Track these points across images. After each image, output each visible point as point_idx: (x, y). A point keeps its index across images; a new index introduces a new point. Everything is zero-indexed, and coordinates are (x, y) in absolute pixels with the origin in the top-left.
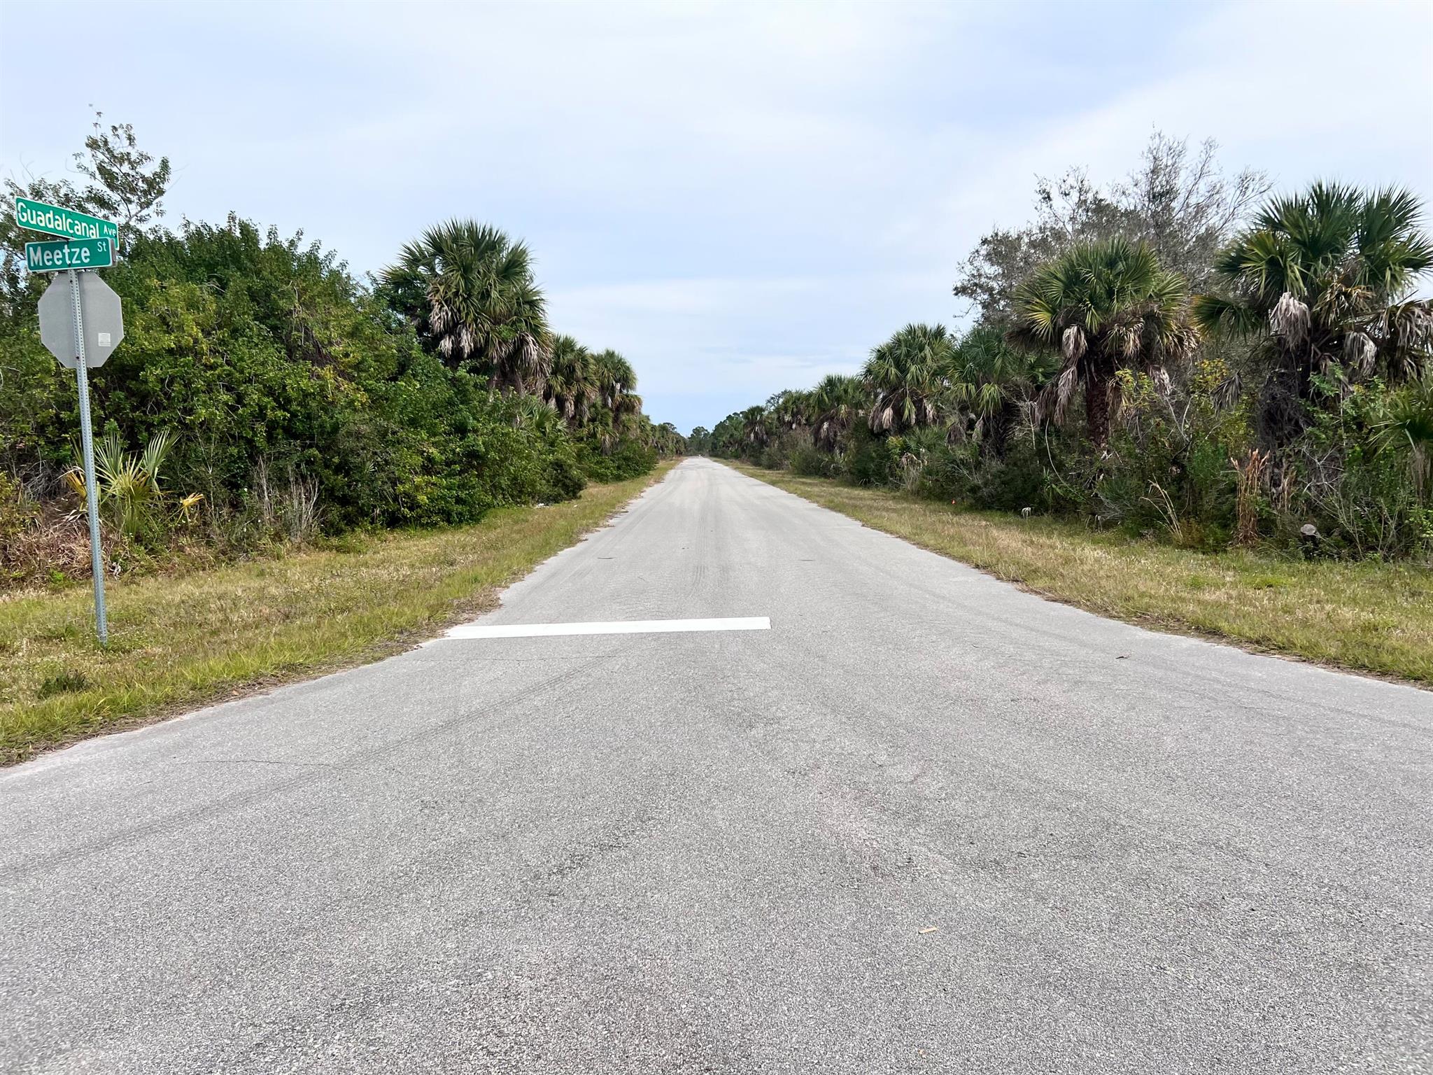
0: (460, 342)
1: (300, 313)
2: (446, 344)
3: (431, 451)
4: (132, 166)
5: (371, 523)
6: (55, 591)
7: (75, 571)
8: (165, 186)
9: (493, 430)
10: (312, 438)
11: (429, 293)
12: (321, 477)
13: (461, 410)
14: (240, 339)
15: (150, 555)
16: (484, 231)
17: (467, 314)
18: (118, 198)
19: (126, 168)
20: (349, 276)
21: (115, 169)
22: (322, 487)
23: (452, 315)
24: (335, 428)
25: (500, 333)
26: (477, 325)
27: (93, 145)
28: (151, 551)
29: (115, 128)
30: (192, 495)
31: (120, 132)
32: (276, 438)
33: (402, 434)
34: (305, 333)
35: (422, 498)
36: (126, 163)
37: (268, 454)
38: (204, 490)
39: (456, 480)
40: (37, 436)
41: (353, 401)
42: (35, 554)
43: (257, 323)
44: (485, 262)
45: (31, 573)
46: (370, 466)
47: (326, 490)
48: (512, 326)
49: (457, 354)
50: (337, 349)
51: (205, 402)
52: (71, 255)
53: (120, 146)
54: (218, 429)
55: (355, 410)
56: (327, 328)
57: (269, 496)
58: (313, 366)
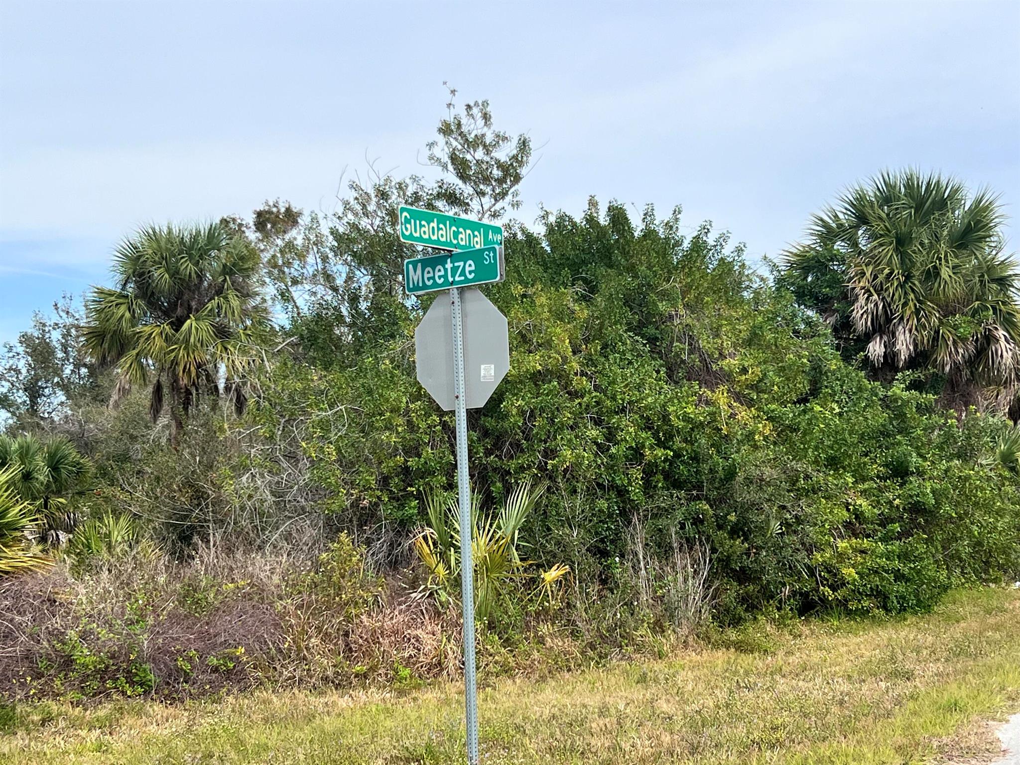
0: (894, 344)
1: (683, 317)
2: (876, 349)
3: (858, 502)
4: (487, 150)
5: (779, 609)
6: (401, 693)
7: (422, 667)
8: (523, 171)
9: (946, 471)
10: (699, 487)
11: (851, 279)
12: (713, 541)
13: (899, 443)
14: (611, 357)
15: (505, 648)
16: (928, 184)
17: (905, 304)
18: (471, 191)
19: (480, 154)
20: (744, 264)
21: (468, 157)
22: (715, 556)
23: (884, 306)
24: (731, 474)
25: (956, 327)
26: (919, 320)
27: (445, 130)
28: (507, 642)
29: (469, 107)
30: (555, 567)
31: (475, 111)
32: (656, 486)
33: (819, 478)
34: (690, 344)
35: (849, 572)
36: (481, 148)
37: (644, 511)
38: (568, 560)
39: (896, 546)
40: (381, 491)
41: (751, 434)
42: (379, 643)
43: (631, 334)
44: (930, 228)
45: (373, 669)
46: (775, 526)
47: (719, 560)
48: (973, 316)
49: (890, 362)
50: (732, 363)
51: (570, 441)
52: (454, 270)
53: (473, 127)
54: (585, 478)
55: (756, 447)
56: (717, 336)
57: (646, 568)
58: (700, 388)
